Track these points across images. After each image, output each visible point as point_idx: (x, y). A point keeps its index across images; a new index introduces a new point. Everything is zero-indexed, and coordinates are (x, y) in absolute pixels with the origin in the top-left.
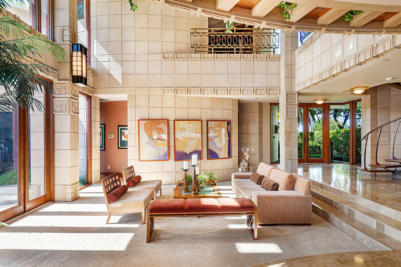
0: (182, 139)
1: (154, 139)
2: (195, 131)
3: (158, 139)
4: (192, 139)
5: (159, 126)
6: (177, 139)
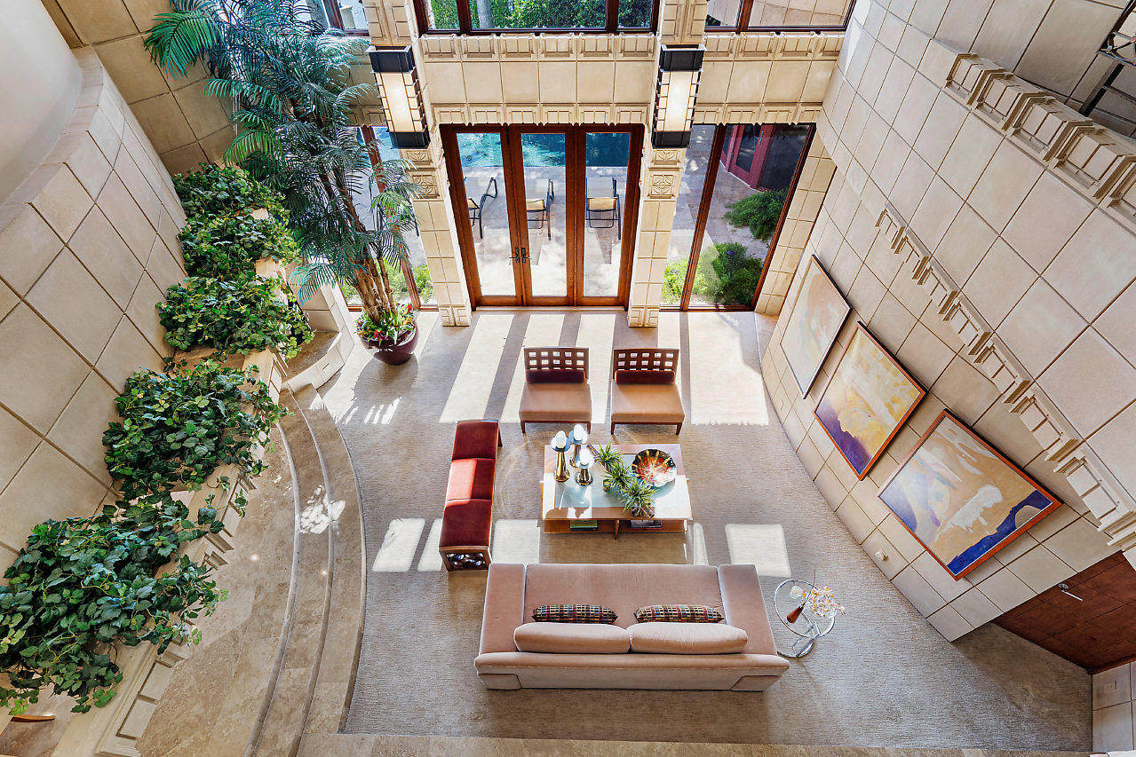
1: (810, 328)
2: (889, 400)
3: (815, 335)
4: (870, 412)
6: (840, 377)
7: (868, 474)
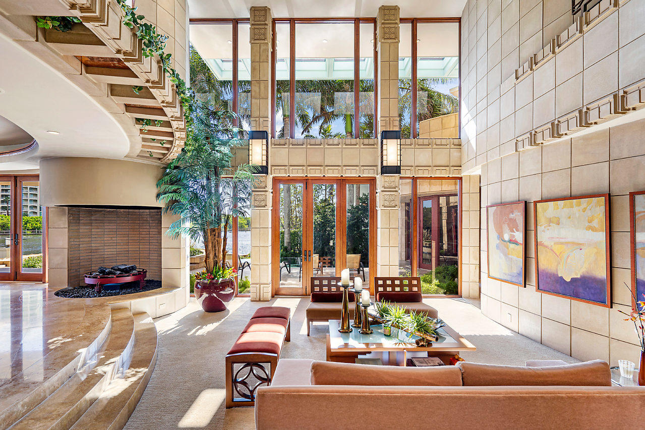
0: (552, 244)
1: (505, 241)
2: (587, 224)
3: (511, 241)
4: (579, 246)
5: (512, 215)
6: (542, 245)
7: (612, 303)
